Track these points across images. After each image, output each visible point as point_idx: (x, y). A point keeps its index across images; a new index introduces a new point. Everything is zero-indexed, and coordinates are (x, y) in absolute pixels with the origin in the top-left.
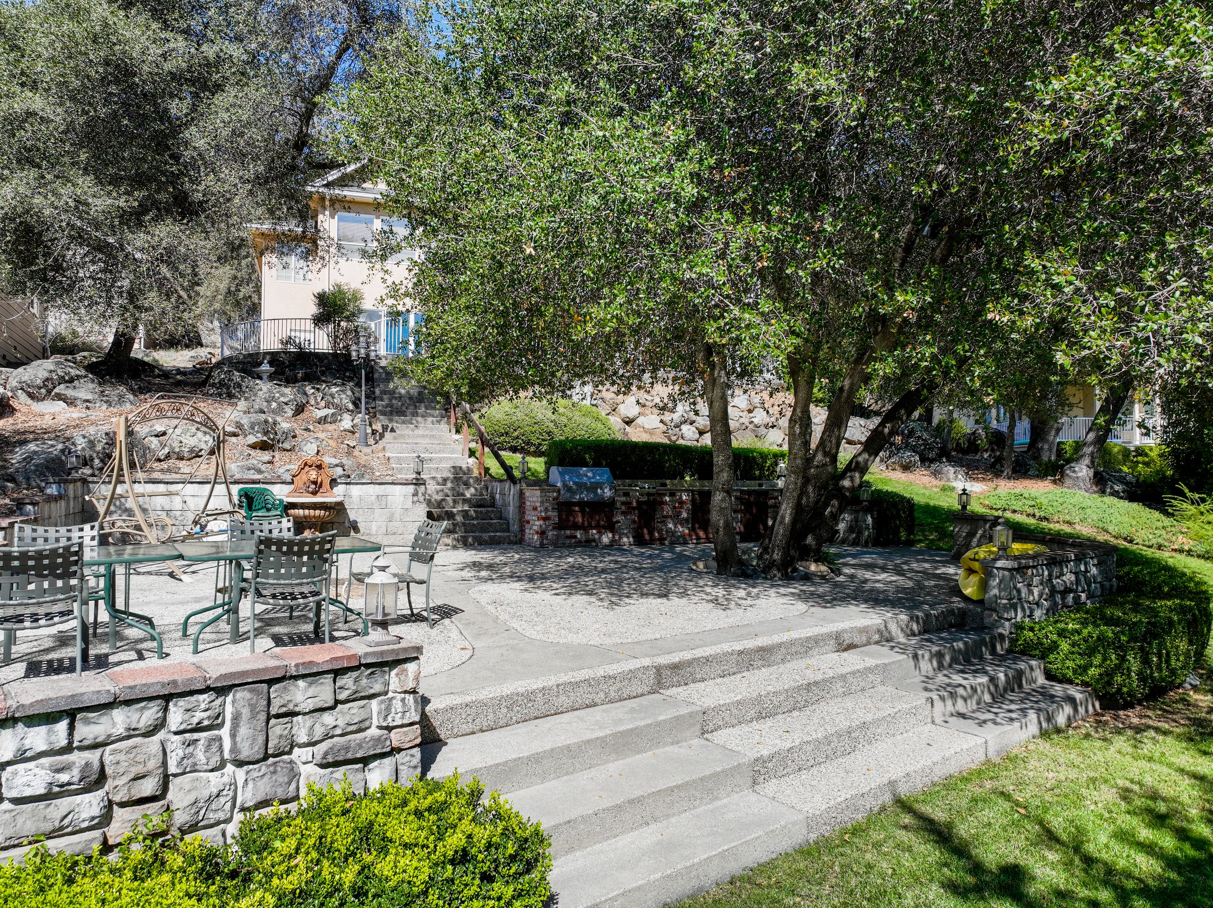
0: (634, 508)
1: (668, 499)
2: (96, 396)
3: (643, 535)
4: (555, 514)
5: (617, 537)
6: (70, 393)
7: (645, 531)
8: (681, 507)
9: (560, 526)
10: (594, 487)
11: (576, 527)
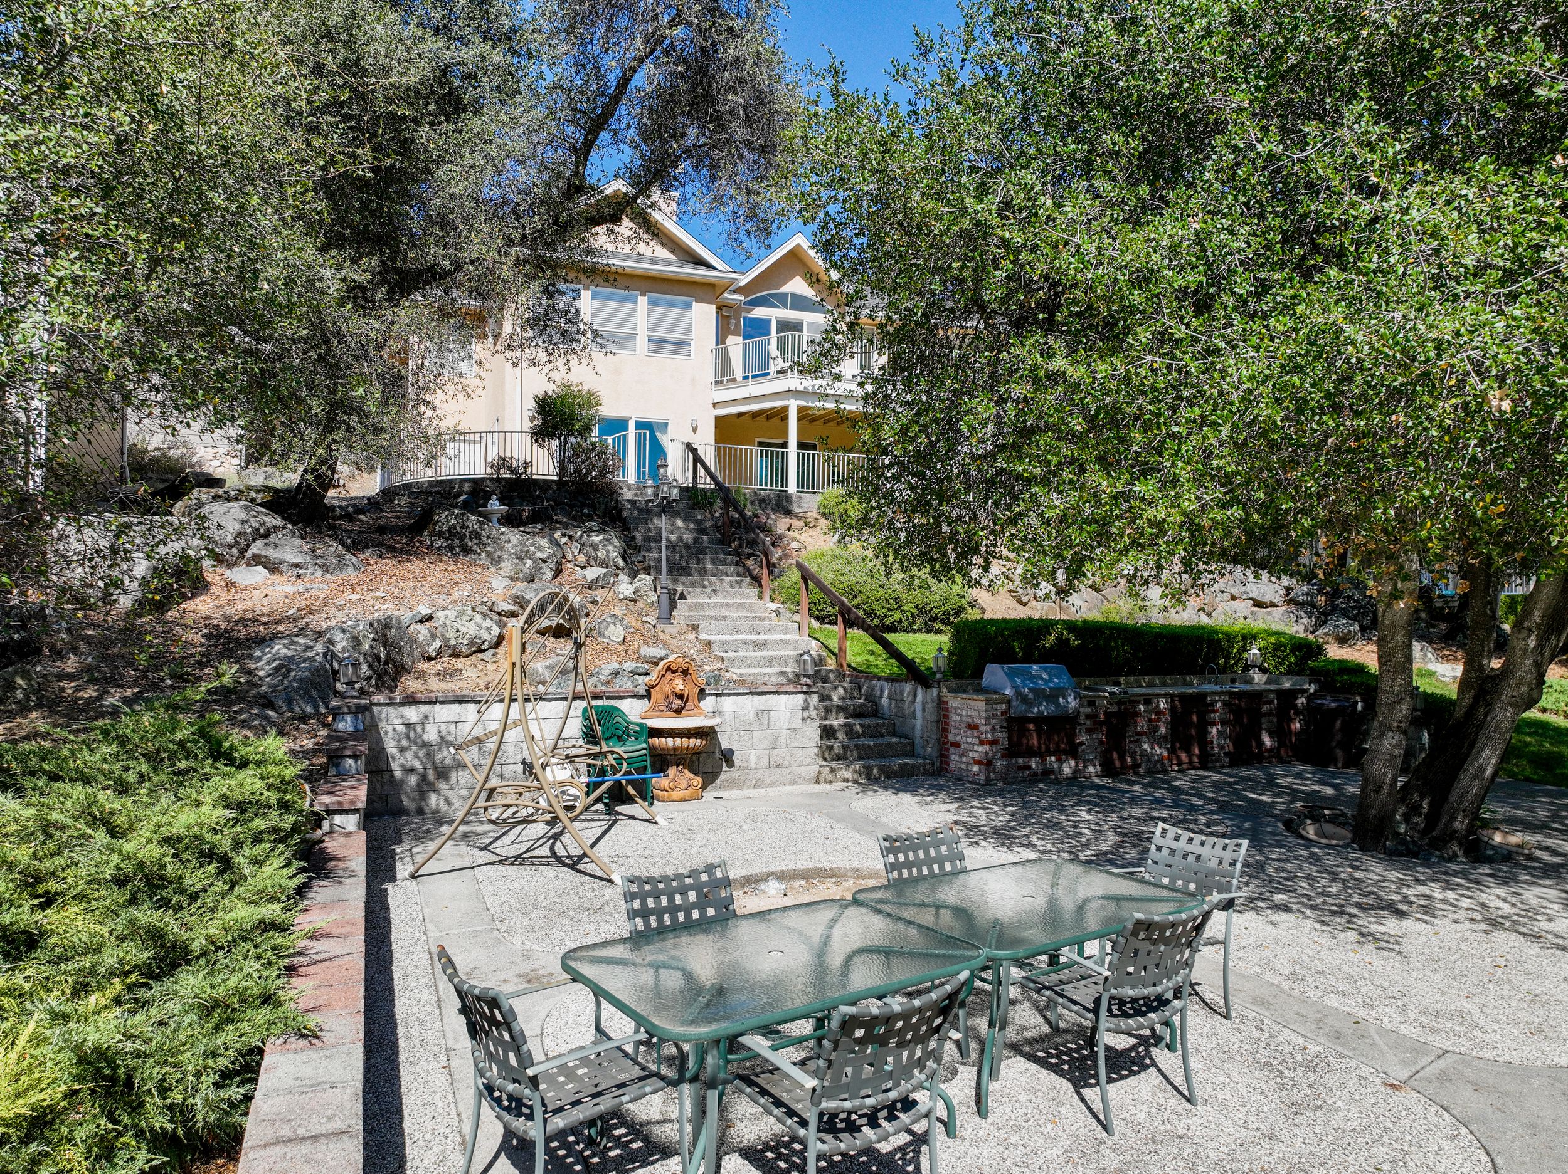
0: (1101, 723)
1: (1142, 708)
2: (309, 559)
3: (1112, 762)
4: (1005, 735)
5: (1081, 766)
6: (272, 554)
7: (1115, 755)
8: (1159, 720)
9: (1011, 752)
10: (1054, 695)
11: (1031, 753)
